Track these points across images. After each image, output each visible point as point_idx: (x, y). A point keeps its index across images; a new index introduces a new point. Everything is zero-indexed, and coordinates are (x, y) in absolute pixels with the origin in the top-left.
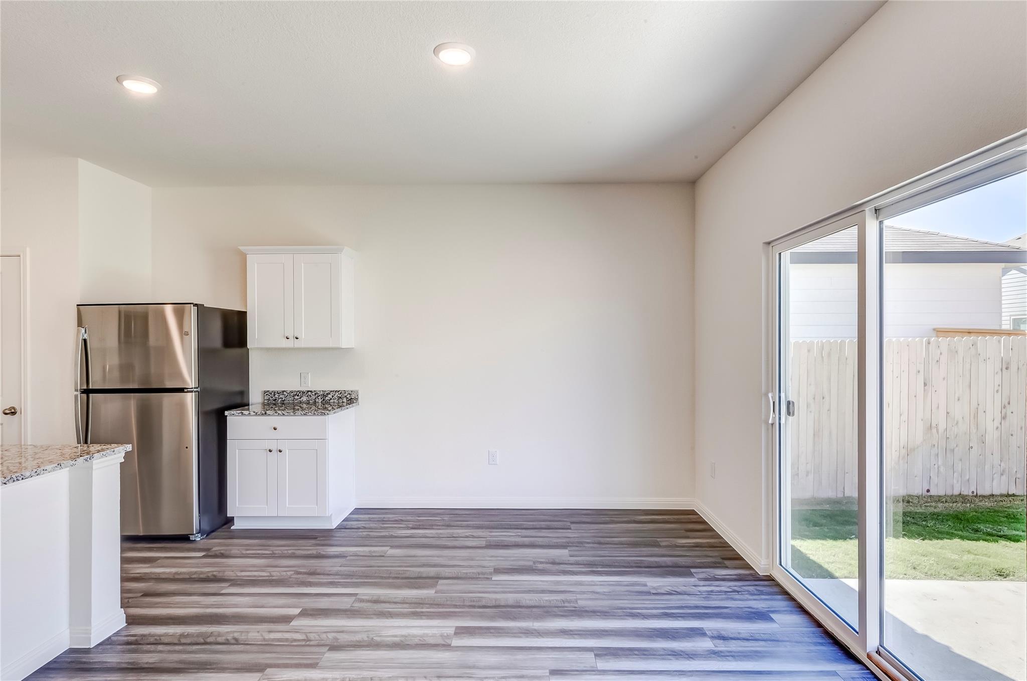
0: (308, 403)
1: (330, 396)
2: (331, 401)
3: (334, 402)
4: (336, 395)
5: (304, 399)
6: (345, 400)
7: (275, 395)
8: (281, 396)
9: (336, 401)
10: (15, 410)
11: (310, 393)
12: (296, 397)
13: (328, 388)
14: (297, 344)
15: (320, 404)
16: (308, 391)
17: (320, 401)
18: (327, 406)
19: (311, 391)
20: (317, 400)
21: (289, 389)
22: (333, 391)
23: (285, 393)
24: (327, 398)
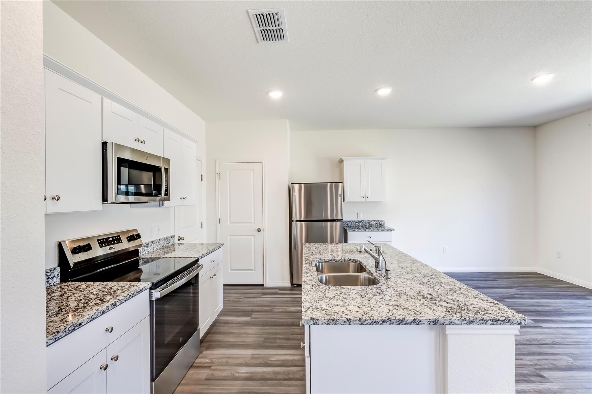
0: (362, 226)
1: (372, 223)
2: (372, 225)
3: (374, 226)
4: (374, 223)
5: (360, 224)
6: (379, 225)
7: (347, 223)
8: (350, 223)
9: (374, 225)
10: (261, 229)
11: (363, 222)
12: (357, 223)
13: (371, 219)
14: (367, 200)
15: (368, 226)
16: (362, 221)
17: (368, 225)
18: (371, 227)
19: (363, 221)
20: (366, 225)
21: (353, 220)
22: (373, 221)
23: (351, 222)
24: (371, 224)
